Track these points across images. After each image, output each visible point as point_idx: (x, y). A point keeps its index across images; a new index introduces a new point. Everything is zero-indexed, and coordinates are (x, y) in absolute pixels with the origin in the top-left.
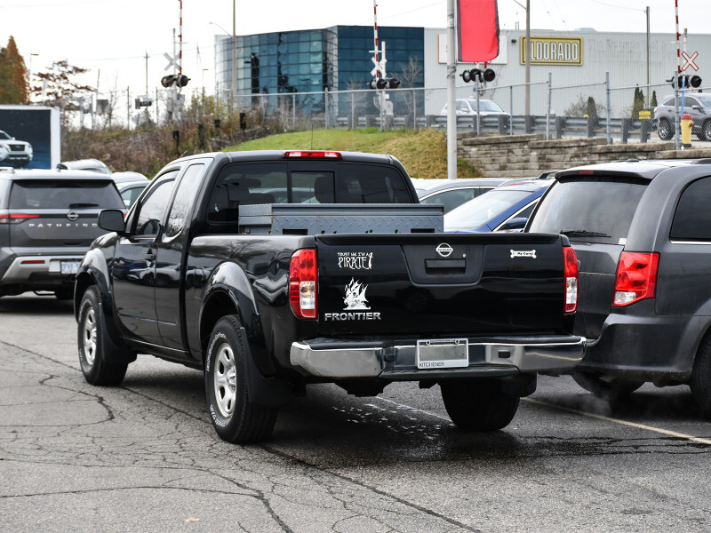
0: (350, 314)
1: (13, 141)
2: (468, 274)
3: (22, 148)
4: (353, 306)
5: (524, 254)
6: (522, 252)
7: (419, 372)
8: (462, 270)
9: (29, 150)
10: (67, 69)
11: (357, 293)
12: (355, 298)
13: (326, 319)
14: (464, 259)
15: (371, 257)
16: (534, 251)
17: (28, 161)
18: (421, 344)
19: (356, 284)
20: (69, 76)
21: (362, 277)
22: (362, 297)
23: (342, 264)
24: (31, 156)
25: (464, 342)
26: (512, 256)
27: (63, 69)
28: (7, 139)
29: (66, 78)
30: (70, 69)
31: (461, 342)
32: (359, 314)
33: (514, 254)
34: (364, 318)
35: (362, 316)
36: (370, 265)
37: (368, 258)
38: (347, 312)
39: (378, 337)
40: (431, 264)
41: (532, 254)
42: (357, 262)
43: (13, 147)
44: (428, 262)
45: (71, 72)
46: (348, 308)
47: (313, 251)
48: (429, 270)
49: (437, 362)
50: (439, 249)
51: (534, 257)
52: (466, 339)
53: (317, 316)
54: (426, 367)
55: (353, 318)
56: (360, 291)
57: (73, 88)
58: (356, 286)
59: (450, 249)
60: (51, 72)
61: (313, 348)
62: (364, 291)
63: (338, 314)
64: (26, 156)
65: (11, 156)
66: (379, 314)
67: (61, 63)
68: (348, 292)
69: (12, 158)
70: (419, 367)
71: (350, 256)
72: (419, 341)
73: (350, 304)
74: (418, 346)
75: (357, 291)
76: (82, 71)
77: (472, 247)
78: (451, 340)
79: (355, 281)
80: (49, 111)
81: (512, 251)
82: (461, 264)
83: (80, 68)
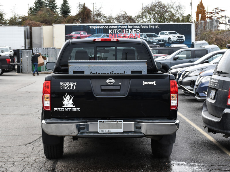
0: (65, 109)
1: (179, 35)
2: (122, 92)
3: (182, 37)
4: (67, 105)
5: (149, 83)
6: (149, 82)
7: (99, 134)
8: (119, 90)
9: (184, 38)
10: (218, 11)
11: (69, 100)
12: (68, 102)
13: (55, 111)
14: (120, 85)
15: (75, 84)
16: (155, 82)
17: (184, 41)
18: (100, 122)
19: (68, 96)
20: (219, 13)
21: (71, 93)
22: (71, 101)
23: (62, 87)
24: (185, 40)
25: (121, 122)
26: (144, 84)
27: (217, 10)
28: (177, 34)
29: (218, 13)
30: (219, 10)
31: (119, 122)
32: (70, 109)
33: (145, 83)
34: (72, 111)
35: (71, 109)
36: (75, 88)
37: (74, 85)
38: (65, 108)
39: (81, 118)
40: (103, 88)
41: (154, 83)
42: (69, 87)
43: (178, 37)
44: (102, 86)
45: (220, 11)
46: (65, 106)
47: (50, 82)
48: (103, 90)
49: (108, 130)
50: (108, 81)
51: (155, 84)
52: (122, 121)
53: (50, 109)
54: (102, 132)
55: (67, 110)
56: (70, 99)
57: (221, 17)
58: (68, 97)
59: (113, 81)
60: (213, 12)
61: (46, 123)
62: (72, 99)
63: (60, 109)
64: (183, 40)
65: (178, 40)
66: (79, 109)
67: (216, 8)
68: (65, 99)
69: (178, 41)
70: (99, 132)
71: (66, 84)
72: (99, 121)
73: (65, 104)
74: (99, 123)
75: (69, 99)
76: (223, 11)
77: (124, 80)
78: (115, 121)
79: (68, 95)
80: (191, 24)
81: (144, 82)
82: (118, 88)
83: (223, 10)
